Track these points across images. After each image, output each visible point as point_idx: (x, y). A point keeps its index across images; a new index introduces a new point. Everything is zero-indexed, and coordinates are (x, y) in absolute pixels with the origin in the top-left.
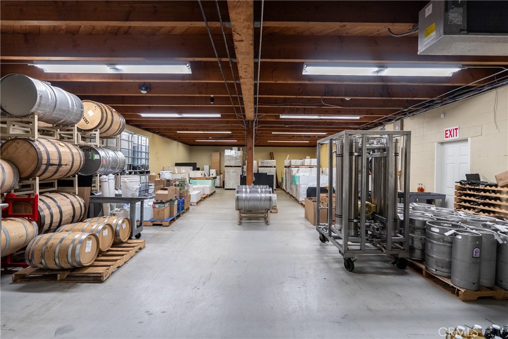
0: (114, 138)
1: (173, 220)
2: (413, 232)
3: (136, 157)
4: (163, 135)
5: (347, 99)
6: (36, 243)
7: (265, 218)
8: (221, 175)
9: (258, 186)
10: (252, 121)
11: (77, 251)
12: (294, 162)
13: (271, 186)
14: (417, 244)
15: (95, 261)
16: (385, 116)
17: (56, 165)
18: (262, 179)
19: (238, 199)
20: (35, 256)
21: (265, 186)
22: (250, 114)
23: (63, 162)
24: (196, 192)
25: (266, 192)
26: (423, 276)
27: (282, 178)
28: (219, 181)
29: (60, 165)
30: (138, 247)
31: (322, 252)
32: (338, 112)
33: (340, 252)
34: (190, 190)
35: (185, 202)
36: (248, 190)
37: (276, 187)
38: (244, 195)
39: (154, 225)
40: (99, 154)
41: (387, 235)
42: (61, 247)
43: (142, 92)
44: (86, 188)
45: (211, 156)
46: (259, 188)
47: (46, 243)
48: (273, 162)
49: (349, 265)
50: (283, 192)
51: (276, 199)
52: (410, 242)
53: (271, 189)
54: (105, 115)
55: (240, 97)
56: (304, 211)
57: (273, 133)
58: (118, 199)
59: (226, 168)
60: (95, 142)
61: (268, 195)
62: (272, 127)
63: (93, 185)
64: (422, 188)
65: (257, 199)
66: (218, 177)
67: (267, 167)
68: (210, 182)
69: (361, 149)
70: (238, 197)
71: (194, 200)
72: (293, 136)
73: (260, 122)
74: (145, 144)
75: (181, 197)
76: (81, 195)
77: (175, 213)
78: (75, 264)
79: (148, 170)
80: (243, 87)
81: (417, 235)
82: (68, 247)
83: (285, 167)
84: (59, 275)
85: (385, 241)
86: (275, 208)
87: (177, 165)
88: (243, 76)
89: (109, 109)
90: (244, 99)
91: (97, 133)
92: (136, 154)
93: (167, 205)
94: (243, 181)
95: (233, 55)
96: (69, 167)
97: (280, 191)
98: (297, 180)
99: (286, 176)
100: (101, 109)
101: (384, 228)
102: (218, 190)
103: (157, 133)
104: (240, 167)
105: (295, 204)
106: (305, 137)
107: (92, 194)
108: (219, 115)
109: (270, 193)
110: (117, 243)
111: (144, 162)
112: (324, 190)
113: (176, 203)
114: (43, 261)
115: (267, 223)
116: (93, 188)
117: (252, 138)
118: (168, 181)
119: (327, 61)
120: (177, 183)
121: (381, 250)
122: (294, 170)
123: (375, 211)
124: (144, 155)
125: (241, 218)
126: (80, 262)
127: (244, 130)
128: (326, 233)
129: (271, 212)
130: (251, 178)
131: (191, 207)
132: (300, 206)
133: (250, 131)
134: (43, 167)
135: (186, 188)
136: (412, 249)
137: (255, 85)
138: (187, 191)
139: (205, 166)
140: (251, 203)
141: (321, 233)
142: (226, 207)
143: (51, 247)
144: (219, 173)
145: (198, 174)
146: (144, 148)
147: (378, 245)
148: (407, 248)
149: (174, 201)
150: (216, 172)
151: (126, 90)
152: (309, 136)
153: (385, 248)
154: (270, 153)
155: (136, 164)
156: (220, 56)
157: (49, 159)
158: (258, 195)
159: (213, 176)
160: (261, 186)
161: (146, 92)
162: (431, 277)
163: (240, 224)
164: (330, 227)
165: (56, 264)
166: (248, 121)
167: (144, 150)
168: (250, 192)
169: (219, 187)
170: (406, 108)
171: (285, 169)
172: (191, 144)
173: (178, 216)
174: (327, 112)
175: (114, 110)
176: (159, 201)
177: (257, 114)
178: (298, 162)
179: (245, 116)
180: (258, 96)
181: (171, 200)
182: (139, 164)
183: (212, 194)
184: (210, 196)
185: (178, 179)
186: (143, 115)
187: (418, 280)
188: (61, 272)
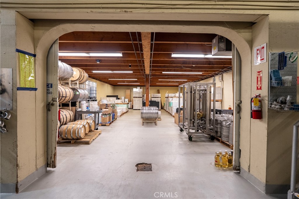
0: (83, 84)
1: (110, 123)
2: (217, 125)
3: (91, 92)
4: (101, 81)
5: (193, 66)
6: (63, 129)
7: (155, 123)
8: (131, 102)
9: (151, 107)
10: (149, 75)
11: (80, 132)
12: (170, 95)
13: (158, 107)
14: (219, 130)
15: (84, 137)
16: (214, 73)
17: (64, 97)
18: (154, 104)
19: (142, 113)
20: (63, 133)
21: (155, 107)
22: (148, 71)
23: (67, 96)
24: (120, 110)
25: (155, 110)
26: (220, 143)
27: (164, 104)
28: (130, 105)
29: (66, 97)
30: (99, 133)
31: (180, 135)
32: (191, 71)
33: (187, 133)
34: (117, 109)
35: (115, 115)
36: (147, 109)
37: (161, 109)
38: (145, 111)
39: (102, 125)
40: (79, 92)
41: (206, 126)
42: (73, 130)
43: (97, 62)
44: (73, 107)
45: (126, 91)
46: (152, 108)
47: (67, 128)
48: (159, 95)
49: (190, 139)
50: (165, 111)
51: (160, 113)
52: (216, 129)
53: (158, 108)
54: (81, 73)
55: (143, 65)
56: (174, 120)
57: (159, 80)
58: (88, 112)
59: (134, 98)
60: (77, 86)
61: (156, 111)
62: (158, 77)
63: (76, 106)
64: (230, 108)
65: (151, 113)
66: (130, 103)
67: (156, 97)
68: (126, 105)
69: (195, 90)
70: (142, 112)
71: (119, 114)
72: (170, 81)
73: (152, 75)
74: (95, 86)
75: (113, 113)
76: (72, 110)
77: (111, 120)
78: (78, 137)
79: (96, 99)
80: (145, 62)
81: (219, 126)
82: (76, 130)
83: (166, 97)
84: (72, 141)
85: (205, 129)
86: (160, 118)
87: (108, 96)
88: (145, 58)
89: (82, 71)
90: (145, 66)
91: (78, 82)
92: (91, 91)
93: (108, 116)
94: (144, 104)
95: (142, 50)
96: (69, 98)
97: (163, 110)
98: (171, 104)
99: (166, 103)
100: (80, 71)
101: (205, 123)
102: (129, 110)
103: (98, 80)
104: (141, 97)
105: (171, 116)
106: (176, 82)
107: (76, 110)
108: (132, 72)
109: (157, 110)
110: (90, 131)
111: (94, 95)
112: (181, 109)
113: (112, 115)
114: (66, 136)
115: (156, 124)
116: (76, 108)
117: (149, 83)
118: (107, 105)
119: (181, 53)
120: (111, 105)
121: (203, 132)
122: (170, 99)
123: (202, 116)
124: (94, 91)
125: (143, 123)
126: (80, 136)
127: (144, 78)
128: (182, 127)
129: (158, 120)
130: (148, 103)
131: (117, 118)
132: (173, 117)
133: (147, 80)
134: (61, 98)
135: (115, 108)
136: (217, 132)
137: (151, 60)
138: (116, 110)
139: (122, 97)
140: (148, 115)
141: (180, 128)
142: (136, 118)
143: (69, 130)
144: (130, 101)
145: (119, 101)
146: (94, 88)
147: (202, 130)
148: (214, 131)
149: (111, 114)
150: (128, 100)
151: (90, 62)
152: (178, 82)
153: (205, 131)
154: (158, 90)
155: (91, 96)
156: (136, 51)
157: (62, 95)
158: (152, 111)
159: (127, 103)
160: (153, 107)
161: (99, 63)
162: (223, 142)
163: (143, 125)
164: (183, 124)
165: (71, 137)
166: (147, 75)
167: (94, 89)
168: (148, 110)
169: (130, 109)
170: (223, 69)
171: (166, 98)
172: (115, 85)
173: (112, 122)
174: (185, 71)
175: (84, 71)
176: (104, 114)
177: (151, 71)
178: (173, 95)
179: (145, 72)
180: (152, 64)
181: (109, 114)
182: (93, 96)
183: (127, 112)
184: (126, 113)
185: (112, 104)
186: (94, 72)
187: (218, 143)
188: (72, 140)
